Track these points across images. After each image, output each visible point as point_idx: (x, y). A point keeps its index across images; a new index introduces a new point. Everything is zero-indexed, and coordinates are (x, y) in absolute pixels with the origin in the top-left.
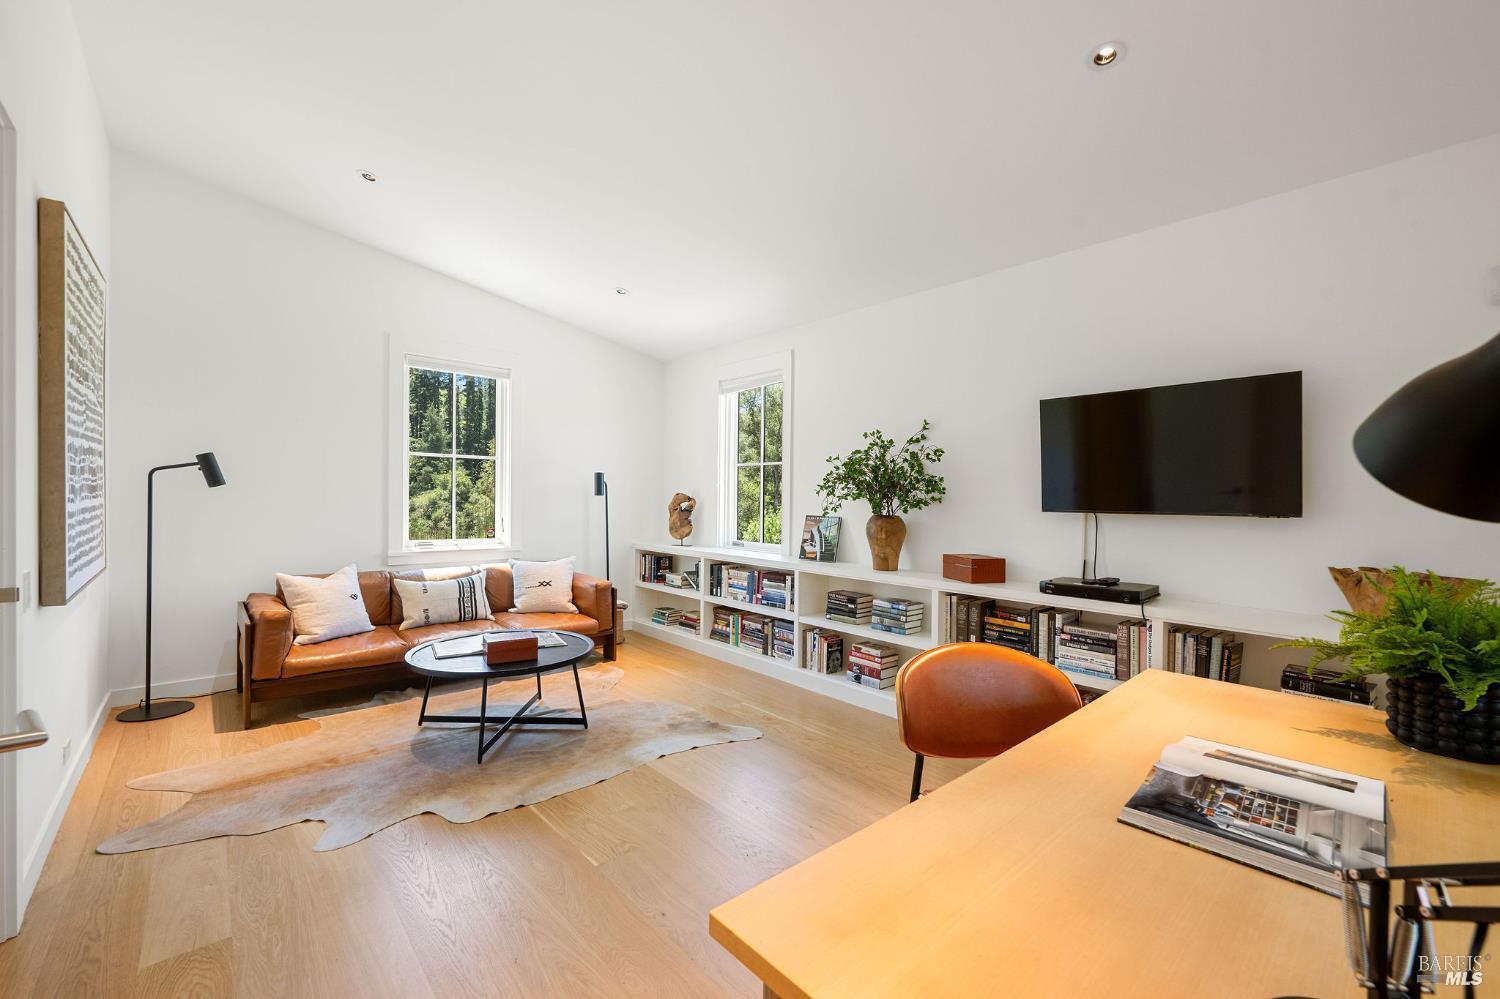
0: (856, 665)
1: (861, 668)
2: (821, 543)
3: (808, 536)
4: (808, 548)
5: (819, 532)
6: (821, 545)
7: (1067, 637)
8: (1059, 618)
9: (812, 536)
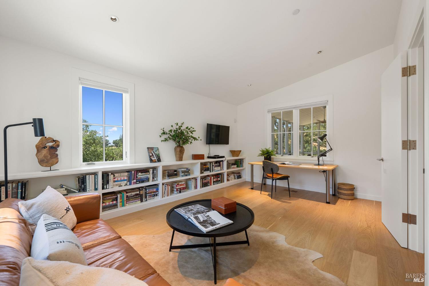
0: (178, 188)
1: (180, 189)
2: (156, 156)
3: (151, 155)
4: (153, 159)
5: (154, 153)
6: (156, 157)
7: (214, 166)
8: (214, 163)
9: (152, 154)
